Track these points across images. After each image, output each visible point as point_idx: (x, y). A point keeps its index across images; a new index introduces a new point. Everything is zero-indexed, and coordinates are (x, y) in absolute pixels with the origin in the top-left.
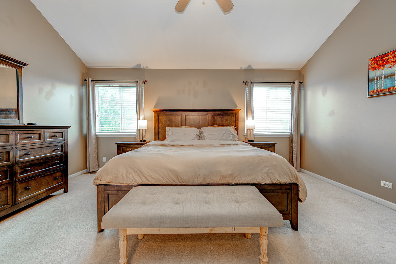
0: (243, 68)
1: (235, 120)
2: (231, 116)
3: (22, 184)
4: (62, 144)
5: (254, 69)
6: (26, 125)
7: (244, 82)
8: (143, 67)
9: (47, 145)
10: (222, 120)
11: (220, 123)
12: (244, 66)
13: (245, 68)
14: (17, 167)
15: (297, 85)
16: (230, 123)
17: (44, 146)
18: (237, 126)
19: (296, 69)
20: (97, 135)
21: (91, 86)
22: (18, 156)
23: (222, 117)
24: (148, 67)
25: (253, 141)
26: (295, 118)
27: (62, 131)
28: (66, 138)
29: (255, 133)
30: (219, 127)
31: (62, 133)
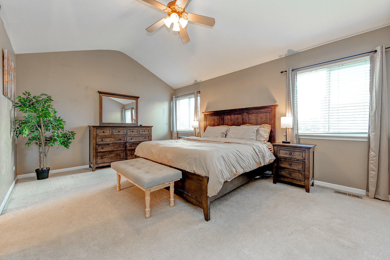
0: (283, 56)
1: (271, 118)
2: (267, 114)
3: (130, 152)
4: (148, 135)
5: (300, 51)
6: (139, 126)
7: (282, 72)
8: (199, 81)
9: (140, 135)
10: (257, 118)
11: (255, 122)
12: (284, 53)
13: (285, 55)
14: (128, 144)
15: (380, 53)
16: (266, 121)
17: (139, 136)
18: (273, 124)
19: (383, 25)
20: (177, 132)
21: (175, 101)
22: (128, 139)
23: (257, 115)
24: (201, 81)
25: (289, 143)
26: (374, 110)
27: (149, 129)
28: (151, 133)
29: (299, 133)
30: (252, 126)
31: (149, 130)
